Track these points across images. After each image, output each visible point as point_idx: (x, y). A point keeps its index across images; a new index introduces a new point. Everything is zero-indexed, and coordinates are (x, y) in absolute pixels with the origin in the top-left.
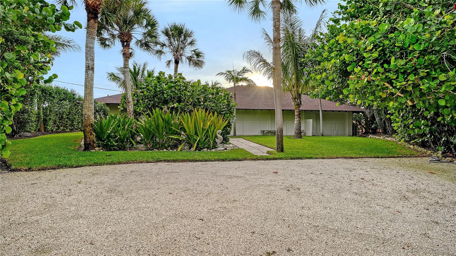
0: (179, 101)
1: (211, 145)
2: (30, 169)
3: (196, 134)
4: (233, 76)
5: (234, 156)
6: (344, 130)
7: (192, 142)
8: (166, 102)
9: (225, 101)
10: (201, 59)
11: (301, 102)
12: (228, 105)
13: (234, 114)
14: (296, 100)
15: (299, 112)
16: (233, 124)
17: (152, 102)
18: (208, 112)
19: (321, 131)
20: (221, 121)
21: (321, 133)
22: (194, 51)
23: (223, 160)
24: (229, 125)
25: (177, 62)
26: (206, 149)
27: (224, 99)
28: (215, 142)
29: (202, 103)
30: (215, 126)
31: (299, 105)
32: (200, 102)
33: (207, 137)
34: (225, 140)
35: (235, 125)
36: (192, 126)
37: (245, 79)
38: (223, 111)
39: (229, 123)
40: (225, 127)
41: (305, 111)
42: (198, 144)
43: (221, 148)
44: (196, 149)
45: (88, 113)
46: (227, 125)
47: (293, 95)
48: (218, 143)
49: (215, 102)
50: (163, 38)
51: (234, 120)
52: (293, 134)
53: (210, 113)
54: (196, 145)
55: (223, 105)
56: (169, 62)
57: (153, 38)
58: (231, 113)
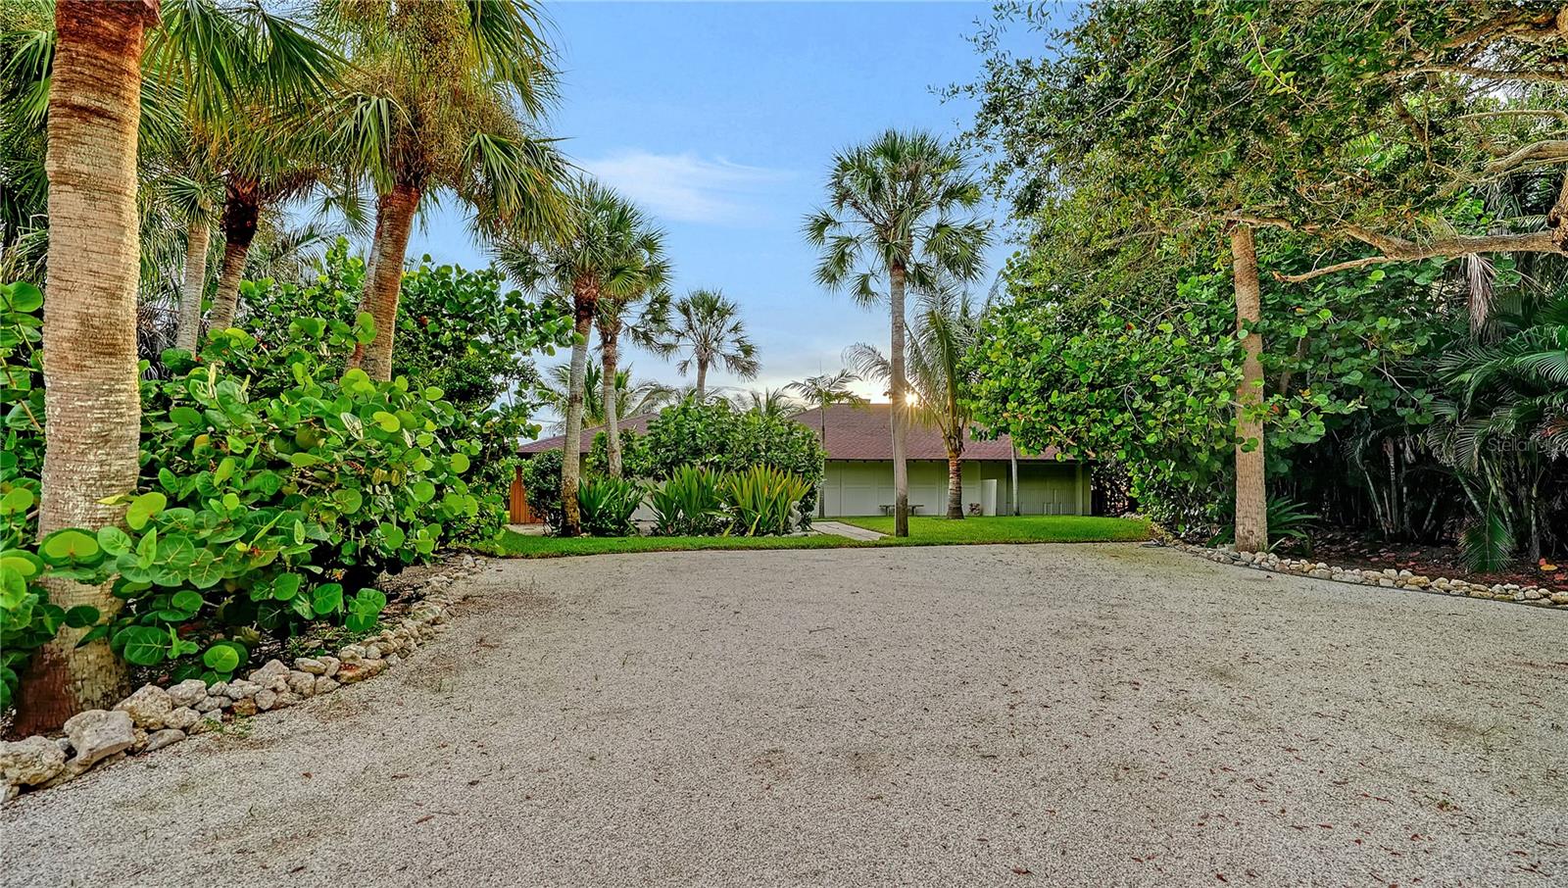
0: (721, 449)
1: (781, 528)
2: (527, 556)
3: (755, 507)
4: (820, 391)
5: (822, 542)
6: (1073, 502)
7: (746, 522)
8: (697, 452)
9: (805, 447)
10: (753, 358)
11: (961, 445)
12: (812, 455)
13: (822, 473)
14: (952, 441)
15: (958, 465)
16: (818, 491)
17: (674, 453)
18: (775, 470)
19: (1015, 505)
20: (798, 485)
21: (1015, 509)
22: (738, 341)
23: (803, 547)
24: (812, 493)
25: (703, 366)
26: (771, 535)
27: (804, 444)
28: (787, 522)
29: (763, 453)
30: (787, 494)
31: (957, 451)
32: (758, 451)
33: (773, 513)
34: (805, 522)
35: (822, 493)
36: (748, 493)
37: (847, 395)
38: (800, 468)
39: (812, 488)
40: (805, 497)
41: (980, 461)
42: (758, 525)
43: (798, 532)
44: (754, 535)
45: (571, 475)
46: (808, 494)
47: (944, 431)
48: (793, 525)
49: (785, 451)
50: (676, 320)
51: (822, 482)
52: (945, 512)
53: (778, 472)
54: (754, 527)
55: (801, 455)
56: (686, 364)
57: (662, 324)
58: (817, 470)
